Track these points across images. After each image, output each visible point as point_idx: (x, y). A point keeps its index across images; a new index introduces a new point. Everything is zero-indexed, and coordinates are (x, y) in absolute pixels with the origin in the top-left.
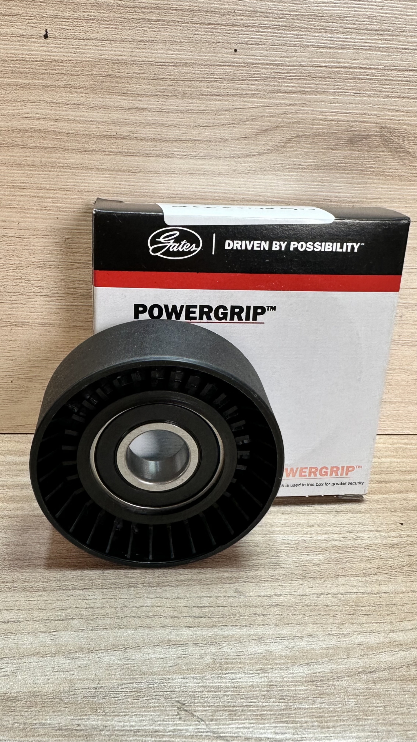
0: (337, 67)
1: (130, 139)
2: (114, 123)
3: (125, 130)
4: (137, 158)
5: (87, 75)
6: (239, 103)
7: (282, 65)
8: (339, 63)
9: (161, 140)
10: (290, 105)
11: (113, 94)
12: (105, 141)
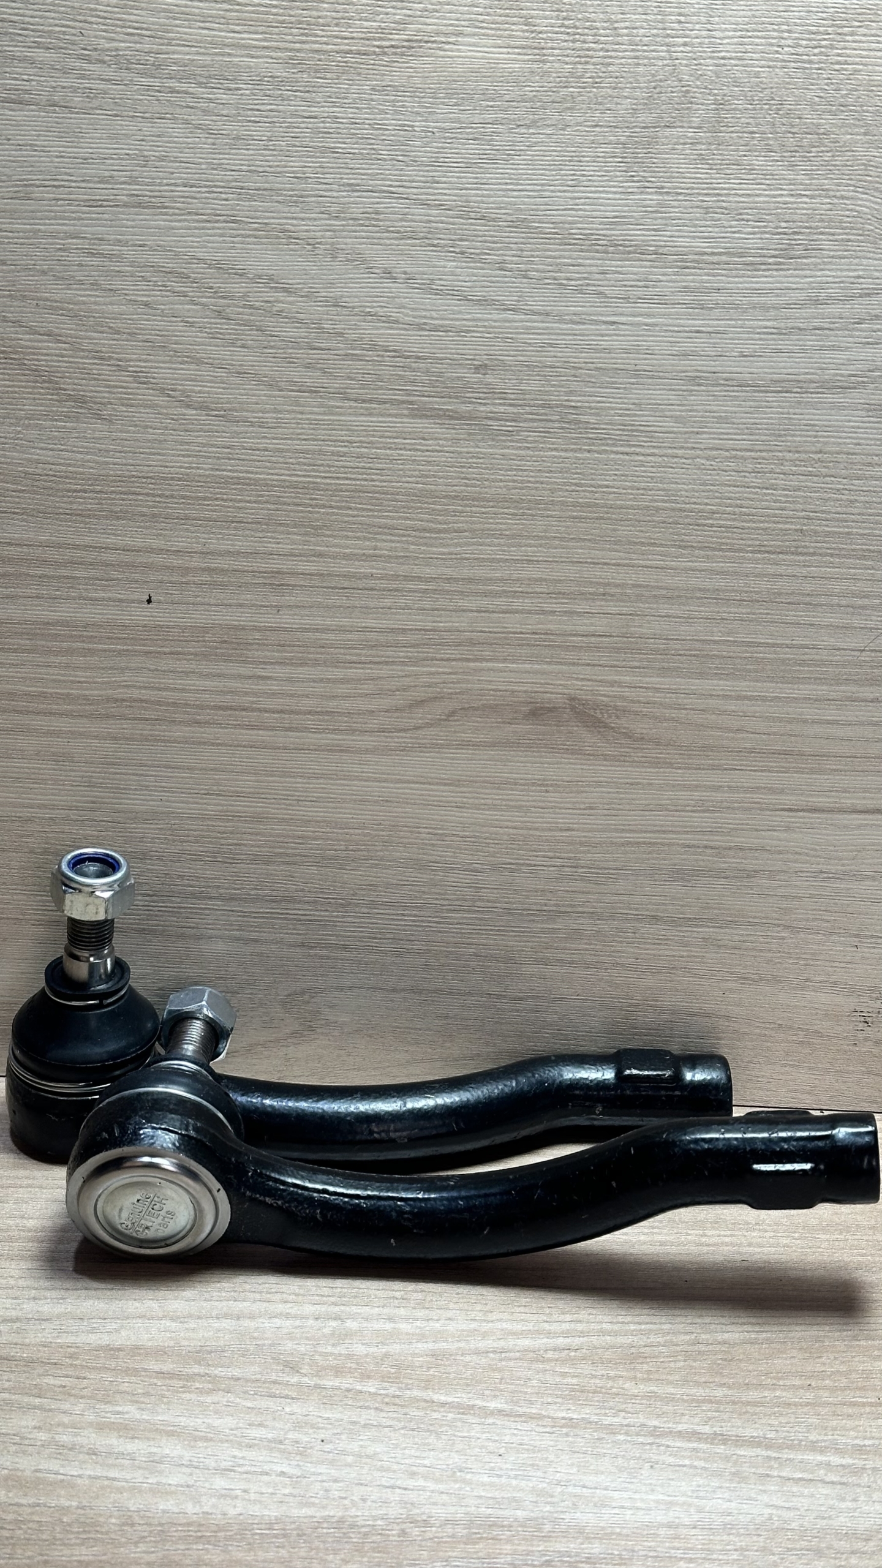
0: (504, 633)
1: (253, 710)
2: (232, 692)
3: (246, 700)
4: (261, 732)
5: (198, 641)
6: (385, 671)
7: (435, 631)
8: (506, 628)
9: (292, 712)
10: (450, 673)
11: (231, 661)
12: (221, 712)
